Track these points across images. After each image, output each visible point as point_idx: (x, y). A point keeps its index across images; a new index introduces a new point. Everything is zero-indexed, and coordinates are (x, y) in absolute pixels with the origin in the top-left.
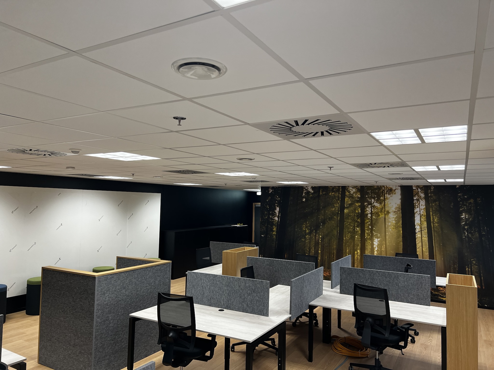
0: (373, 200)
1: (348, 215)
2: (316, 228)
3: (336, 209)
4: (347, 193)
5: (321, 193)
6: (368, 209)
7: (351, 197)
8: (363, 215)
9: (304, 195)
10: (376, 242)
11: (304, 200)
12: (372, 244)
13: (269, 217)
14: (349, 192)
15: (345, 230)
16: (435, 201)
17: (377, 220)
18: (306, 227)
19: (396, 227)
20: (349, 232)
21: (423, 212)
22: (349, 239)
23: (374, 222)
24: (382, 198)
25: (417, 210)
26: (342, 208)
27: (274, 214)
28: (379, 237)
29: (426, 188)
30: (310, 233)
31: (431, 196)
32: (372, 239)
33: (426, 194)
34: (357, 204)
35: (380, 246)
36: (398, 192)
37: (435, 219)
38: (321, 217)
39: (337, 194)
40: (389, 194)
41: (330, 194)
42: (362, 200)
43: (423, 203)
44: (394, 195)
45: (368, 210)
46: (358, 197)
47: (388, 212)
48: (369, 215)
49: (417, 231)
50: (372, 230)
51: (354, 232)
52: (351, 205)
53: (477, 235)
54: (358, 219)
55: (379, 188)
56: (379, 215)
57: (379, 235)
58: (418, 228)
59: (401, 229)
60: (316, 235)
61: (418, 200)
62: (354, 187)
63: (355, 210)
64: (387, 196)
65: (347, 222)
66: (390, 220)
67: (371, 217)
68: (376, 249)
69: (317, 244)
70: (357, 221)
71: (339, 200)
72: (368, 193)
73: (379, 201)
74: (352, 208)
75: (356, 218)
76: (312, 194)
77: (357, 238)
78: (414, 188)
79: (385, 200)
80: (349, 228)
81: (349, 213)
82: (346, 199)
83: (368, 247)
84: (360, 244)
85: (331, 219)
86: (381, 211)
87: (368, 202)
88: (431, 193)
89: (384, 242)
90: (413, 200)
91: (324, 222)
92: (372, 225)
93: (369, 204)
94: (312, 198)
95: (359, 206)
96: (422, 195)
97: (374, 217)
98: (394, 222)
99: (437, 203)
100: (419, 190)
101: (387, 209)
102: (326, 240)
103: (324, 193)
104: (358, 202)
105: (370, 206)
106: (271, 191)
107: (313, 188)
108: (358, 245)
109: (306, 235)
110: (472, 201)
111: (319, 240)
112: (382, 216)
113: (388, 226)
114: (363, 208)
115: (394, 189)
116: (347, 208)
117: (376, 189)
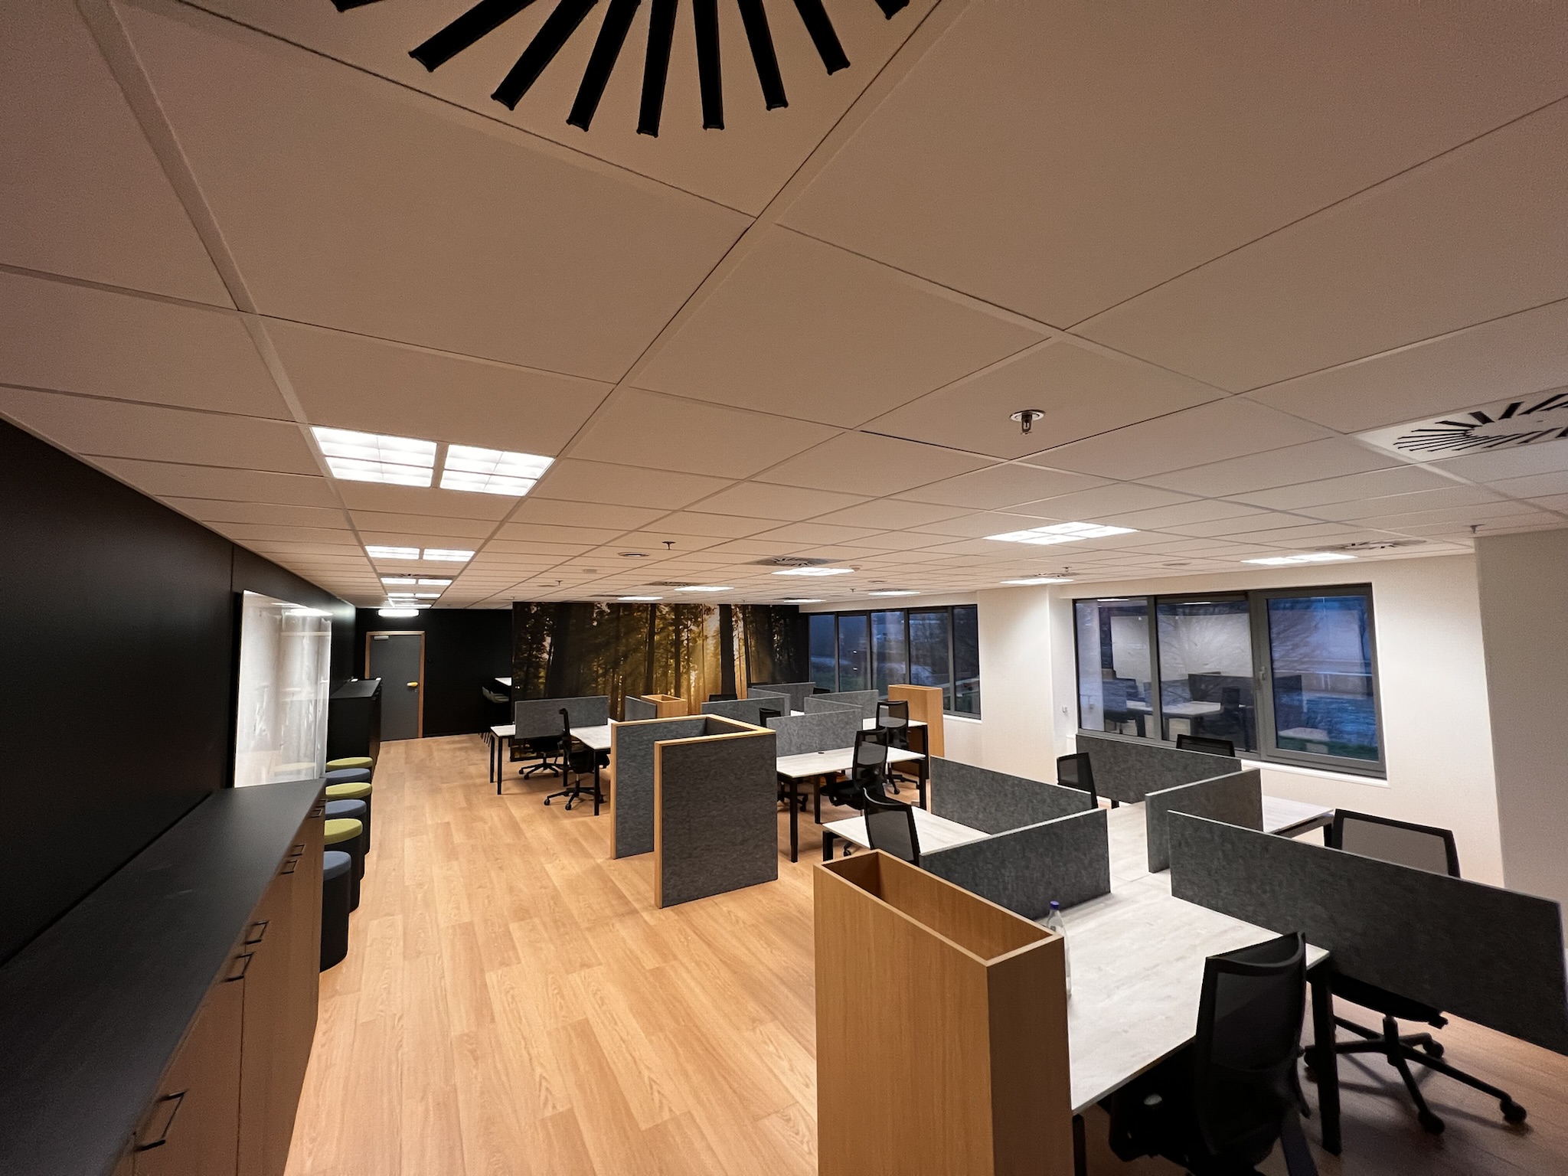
0: (689, 622)
1: (660, 643)
2: (615, 665)
3: (642, 635)
4: (658, 614)
5: (621, 614)
6: (683, 634)
7: (663, 618)
8: (678, 643)
9: (595, 615)
10: (693, 676)
11: (595, 624)
12: (689, 680)
13: (531, 655)
14: (661, 612)
15: (656, 664)
16: (752, 622)
17: (694, 648)
18: (599, 666)
19: (715, 655)
20: (661, 667)
21: (742, 636)
22: (661, 676)
23: (690, 650)
24: (699, 619)
25: (735, 633)
26: (652, 634)
27: (541, 649)
28: (697, 670)
29: (744, 608)
30: (604, 675)
31: (748, 617)
32: (688, 673)
33: (744, 614)
34: (671, 628)
35: (697, 679)
36: (717, 611)
37: (752, 642)
38: (622, 649)
39: (644, 615)
40: (708, 615)
41: (635, 614)
42: (677, 622)
43: (741, 624)
44: (712, 616)
45: (685, 635)
46: (672, 619)
47: (707, 637)
48: (686, 642)
49: (735, 657)
50: (688, 661)
51: (667, 666)
52: (662, 629)
53: (786, 657)
54: (672, 647)
55: (696, 606)
56: (696, 642)
57: (696, 666)
58: (736, 653)
59: (720, 657)
60: (614, 675)
61: (736, 621)
62: (667, 605)
63: (668, 635)
64: (705, 616)
65: (659, 653)
66: (709, 647)
67: (688, 644)
68: (693, 685)
69: (615, 689)
70: (670, 651)
71: (647, 622)
72: (683, 614)
73: (697, 624)
74: (664, 634)
75: (669, 646)
76: (609, 614)
77: (671, 673)
78: (733, 607)
79: (702, 622)
80: (659, 661)
81: (660, 640)
82: (657, 621)
83: (684, 684)
84: (674, 682)
85: (635, 650)
86: (699, 636)
87: (683, 624)
88: (749, 613)
89: (702, 675)
90: (732, 622)
91: (626, 657)
92: (688, 654)
93: (685, 628)
94: (607, 620)
95: (674, 631)
96: (741, 616)
97: (691, 644)
98: (713, 649)
99: (754, 624)
100: (738, 610)
101: (705, 634)
102: (629, 681)
103: (626, 613)
104: (671, 624)
105: (686, 630)
106: (535, 609)
107: (609, 605)
108: (671, 684)
109: (598, 677)
110: (782, 621)
111: (619, 682)
112: (700, 642)
113: (707, 654)
114: (678, 633)
115: (713, 608)
116: (658, 633)
117: (693, 608)
